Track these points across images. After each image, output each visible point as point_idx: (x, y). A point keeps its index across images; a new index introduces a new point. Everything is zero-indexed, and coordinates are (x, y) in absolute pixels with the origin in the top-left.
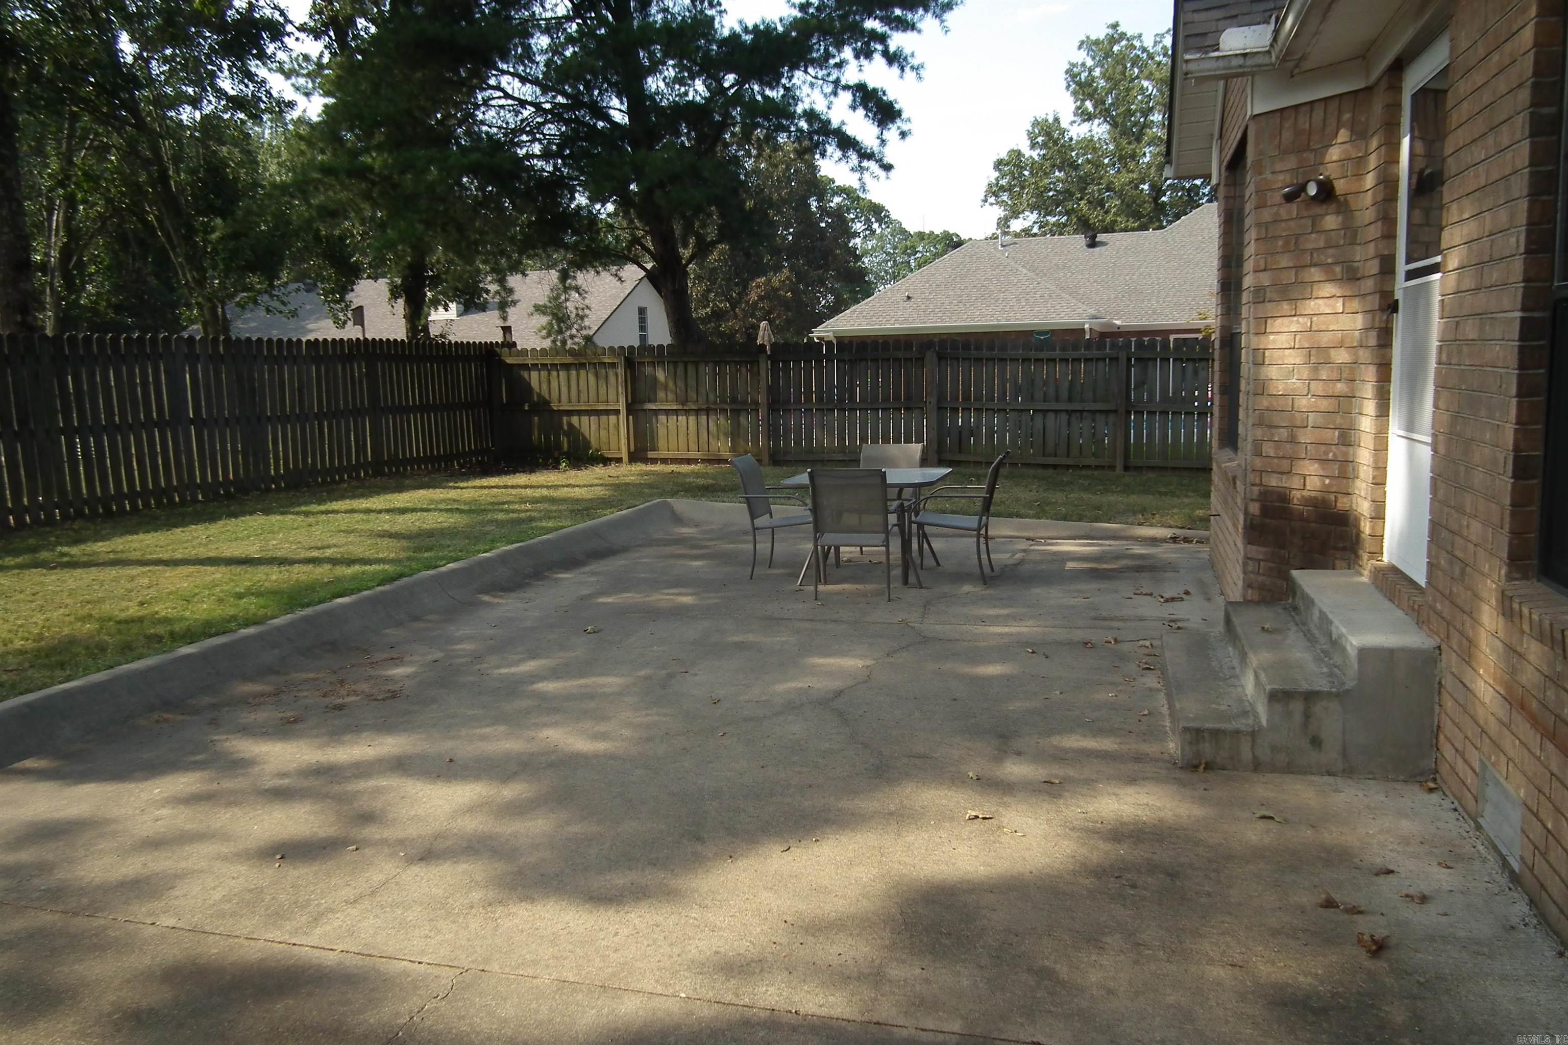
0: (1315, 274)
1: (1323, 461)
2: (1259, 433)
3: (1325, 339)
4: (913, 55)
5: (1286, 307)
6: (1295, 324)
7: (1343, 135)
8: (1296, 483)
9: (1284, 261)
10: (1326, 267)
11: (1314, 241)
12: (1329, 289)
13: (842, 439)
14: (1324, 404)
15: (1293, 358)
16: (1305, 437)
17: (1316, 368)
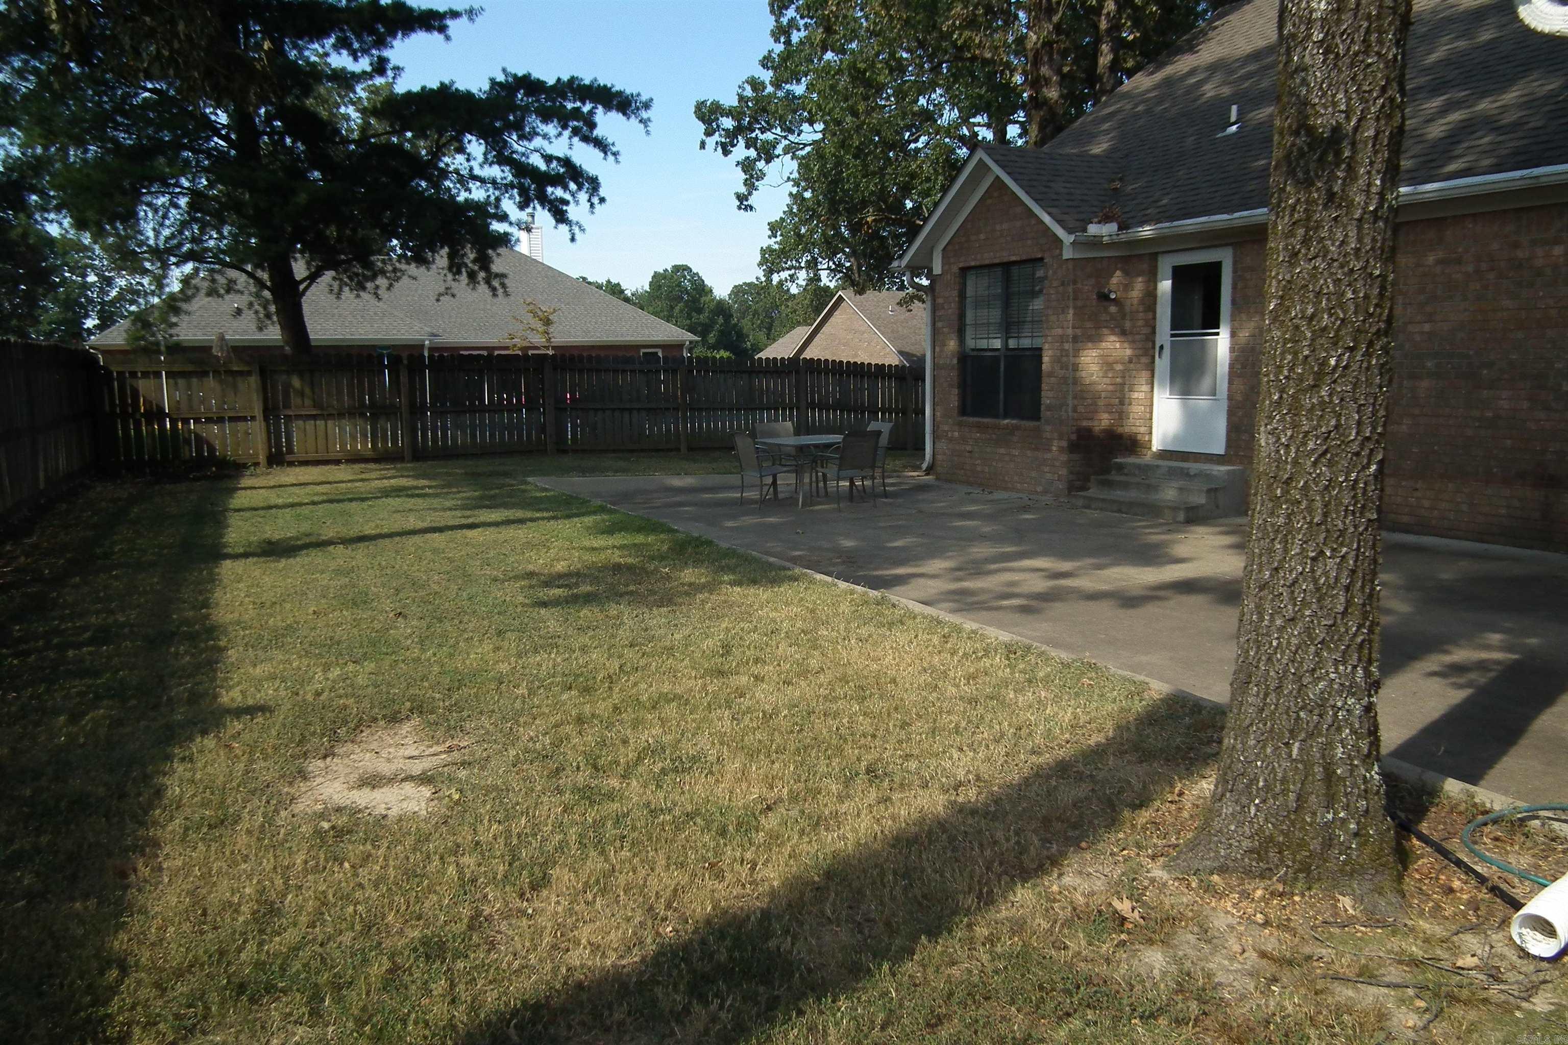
0: (1105, 331)
1: (1110, 413)
2: (1076, 402)
3: (1111, 359)
4: (613, 144)
5: (1090, 345)
6: (1094, 353)
7: (1118, 273)
8: (1096, 423)
9: (1089, 325)
10: (1112, 329)
11: (1104, 317)
12: (1112, 338)
13: (474, 436)
14: (1111, 388)
15: (1094, 368)
16: (1101, 403)
17: (1106, 372)
